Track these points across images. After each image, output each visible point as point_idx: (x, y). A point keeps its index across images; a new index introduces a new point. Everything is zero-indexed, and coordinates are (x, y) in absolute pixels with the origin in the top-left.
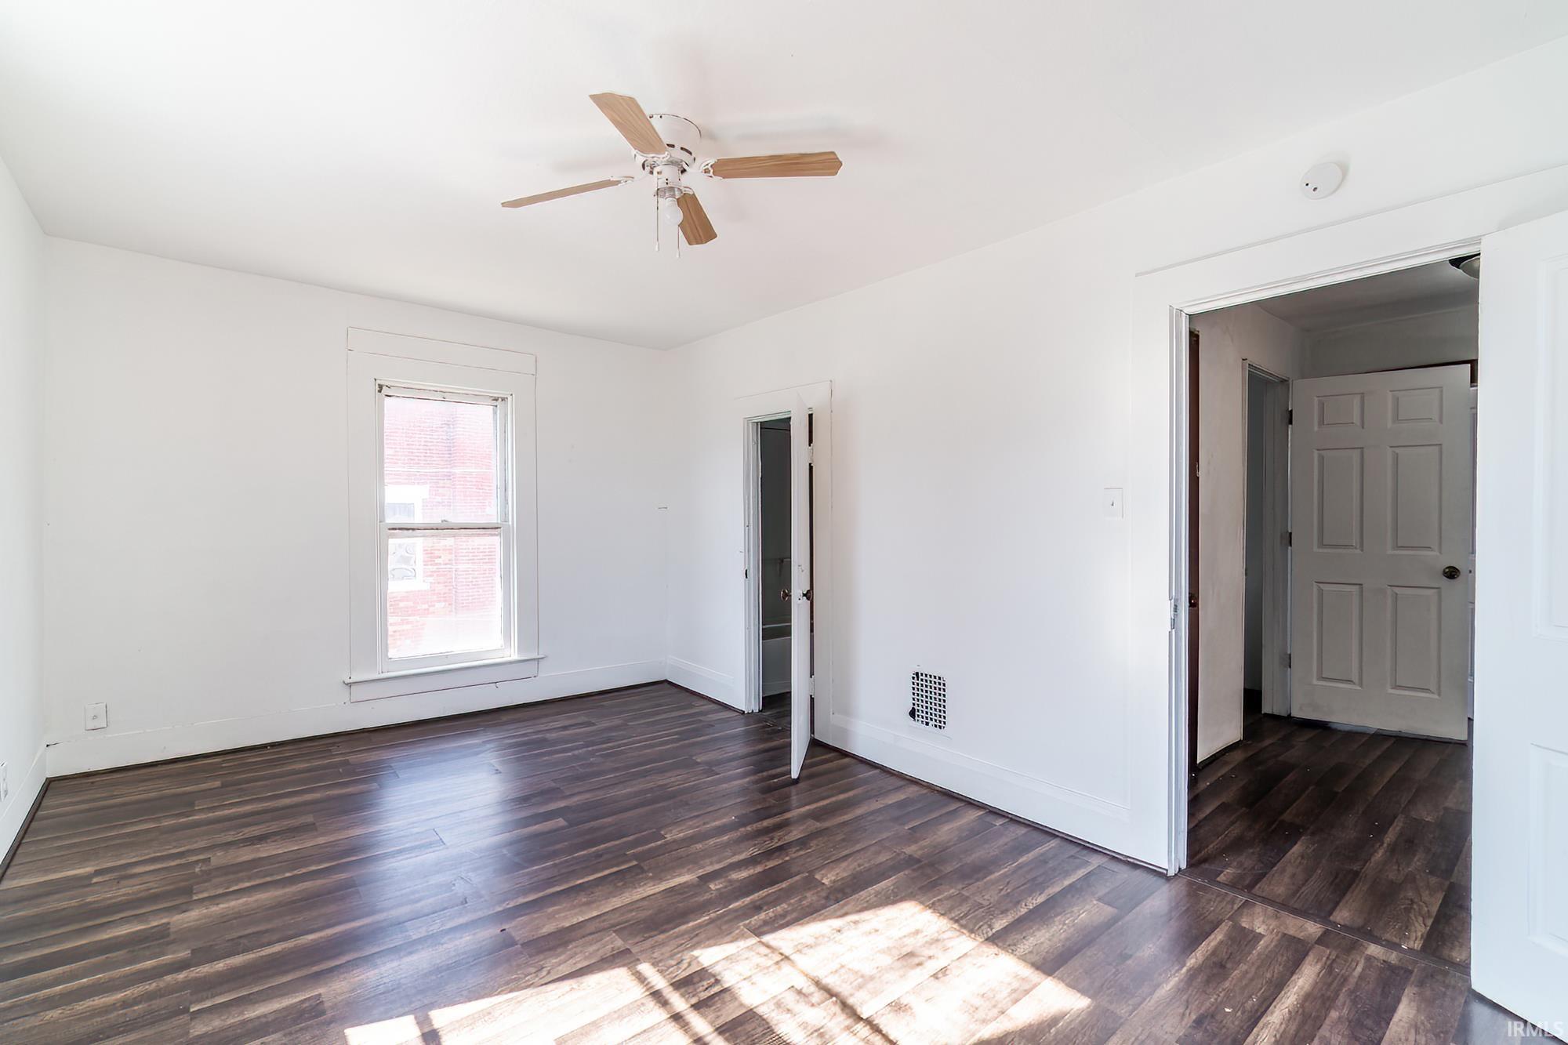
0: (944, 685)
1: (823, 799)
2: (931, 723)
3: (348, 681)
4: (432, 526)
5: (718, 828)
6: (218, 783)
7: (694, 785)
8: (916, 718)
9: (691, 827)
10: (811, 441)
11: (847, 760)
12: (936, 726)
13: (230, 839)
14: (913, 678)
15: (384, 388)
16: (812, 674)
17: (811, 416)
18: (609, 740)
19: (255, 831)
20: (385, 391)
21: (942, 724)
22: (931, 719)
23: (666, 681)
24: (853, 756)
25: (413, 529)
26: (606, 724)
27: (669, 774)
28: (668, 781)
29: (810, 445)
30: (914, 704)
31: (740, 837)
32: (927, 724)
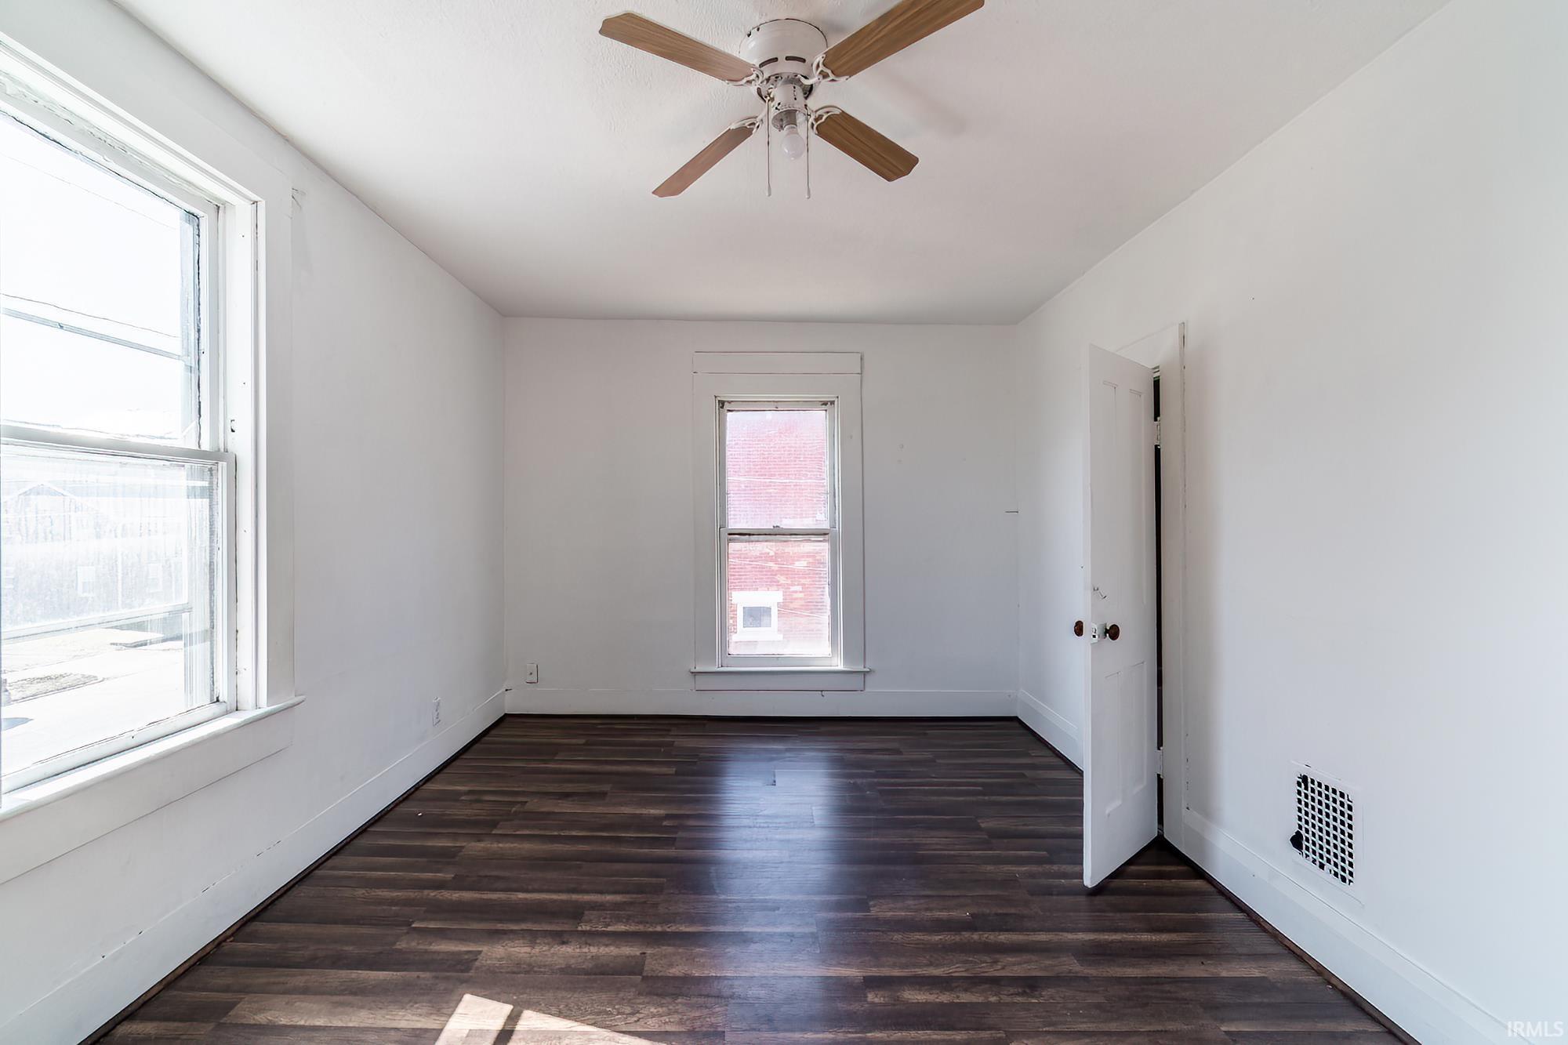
0: (1350, 808)
1: (1116, 930)
2: (1327, 865)
3: (693, 670)
4: (765, 532)
5: (938, 920)
6: (582, 741)
7: (954, 856)
8: (1304, 850)
9: (908, 909)
10: (1157, 413)
11: (1198, 883)
12: (1336, 874)
13: (551, 790)
14: (1299, 784)
15: (726, 403)
16: (1160, 744)
17: (1157, 384)
18: (903, 775)
19: (569, 788)
20: (727, 406)
21: (1347, 875)
22: (1329, 861)
23: (1016, 719)
24: (1211, 880)
25: (749, 535)
26: (915, 756)
27: (933, 833)
28: (929, 841)
29: (1156, 420)
30: (1300, 827)
31: (955, 943)
32: (1322, 866)
